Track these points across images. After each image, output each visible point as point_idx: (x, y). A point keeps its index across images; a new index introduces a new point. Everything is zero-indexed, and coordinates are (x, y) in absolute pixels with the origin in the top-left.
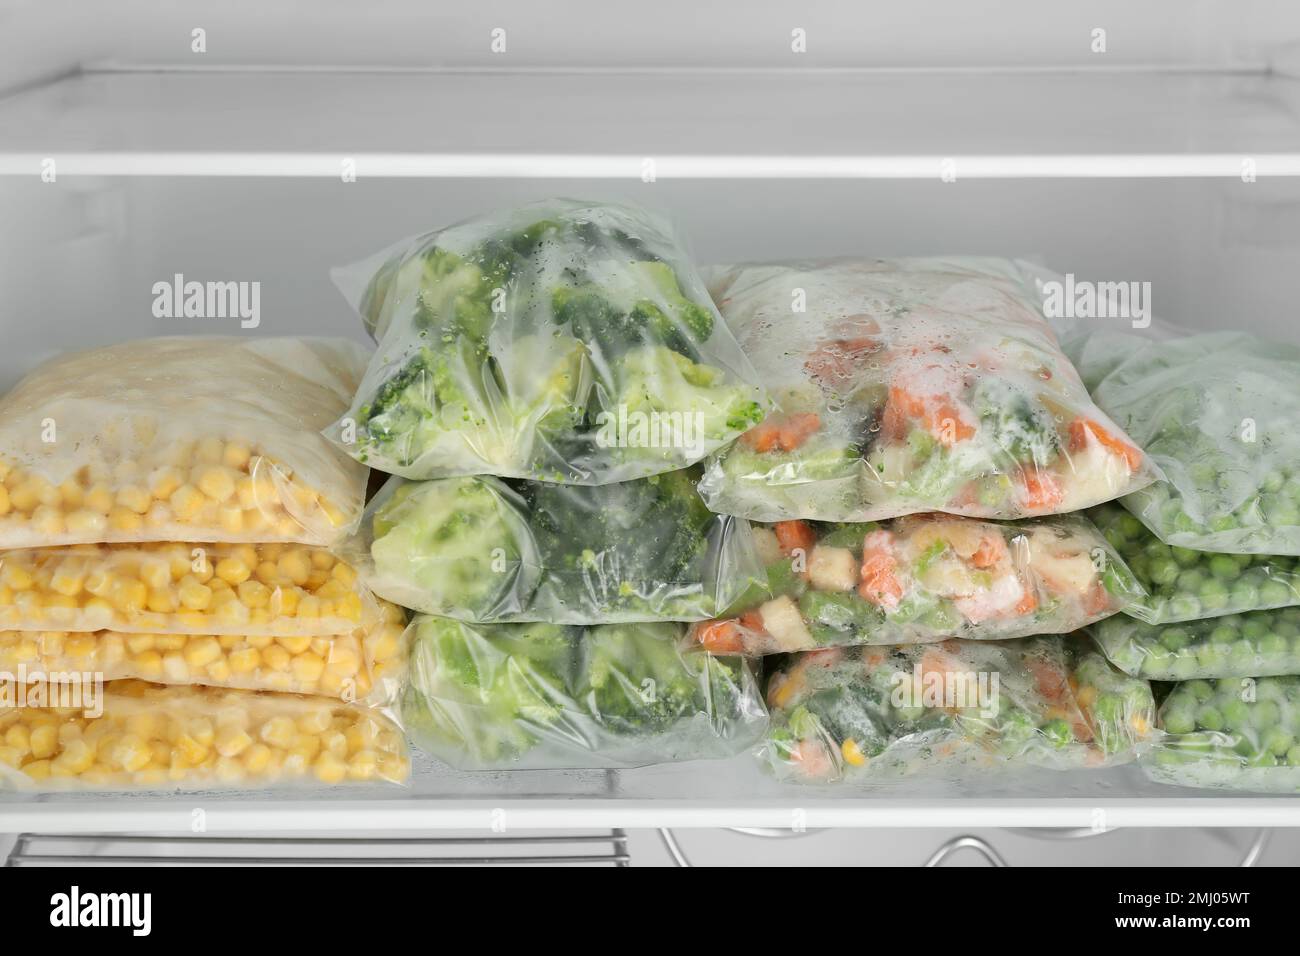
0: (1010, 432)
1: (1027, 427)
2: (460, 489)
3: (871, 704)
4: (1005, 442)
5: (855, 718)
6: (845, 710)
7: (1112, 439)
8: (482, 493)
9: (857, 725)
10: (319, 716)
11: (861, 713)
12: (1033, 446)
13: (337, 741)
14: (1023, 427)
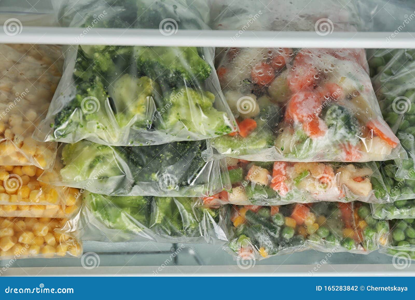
0: (341, 134)
1: (348, 132)
2: (98, 147)
3: (272, 234)
4: (338, 137)
5: (265, 240)
6: (261, 236)
7: (386, 138)
8: (108, 149)
9: (266, 243)
10: (43, 231)
11: (268, 238)
12: (350, 140)
13: (51, 240)
14: (347, 132)
